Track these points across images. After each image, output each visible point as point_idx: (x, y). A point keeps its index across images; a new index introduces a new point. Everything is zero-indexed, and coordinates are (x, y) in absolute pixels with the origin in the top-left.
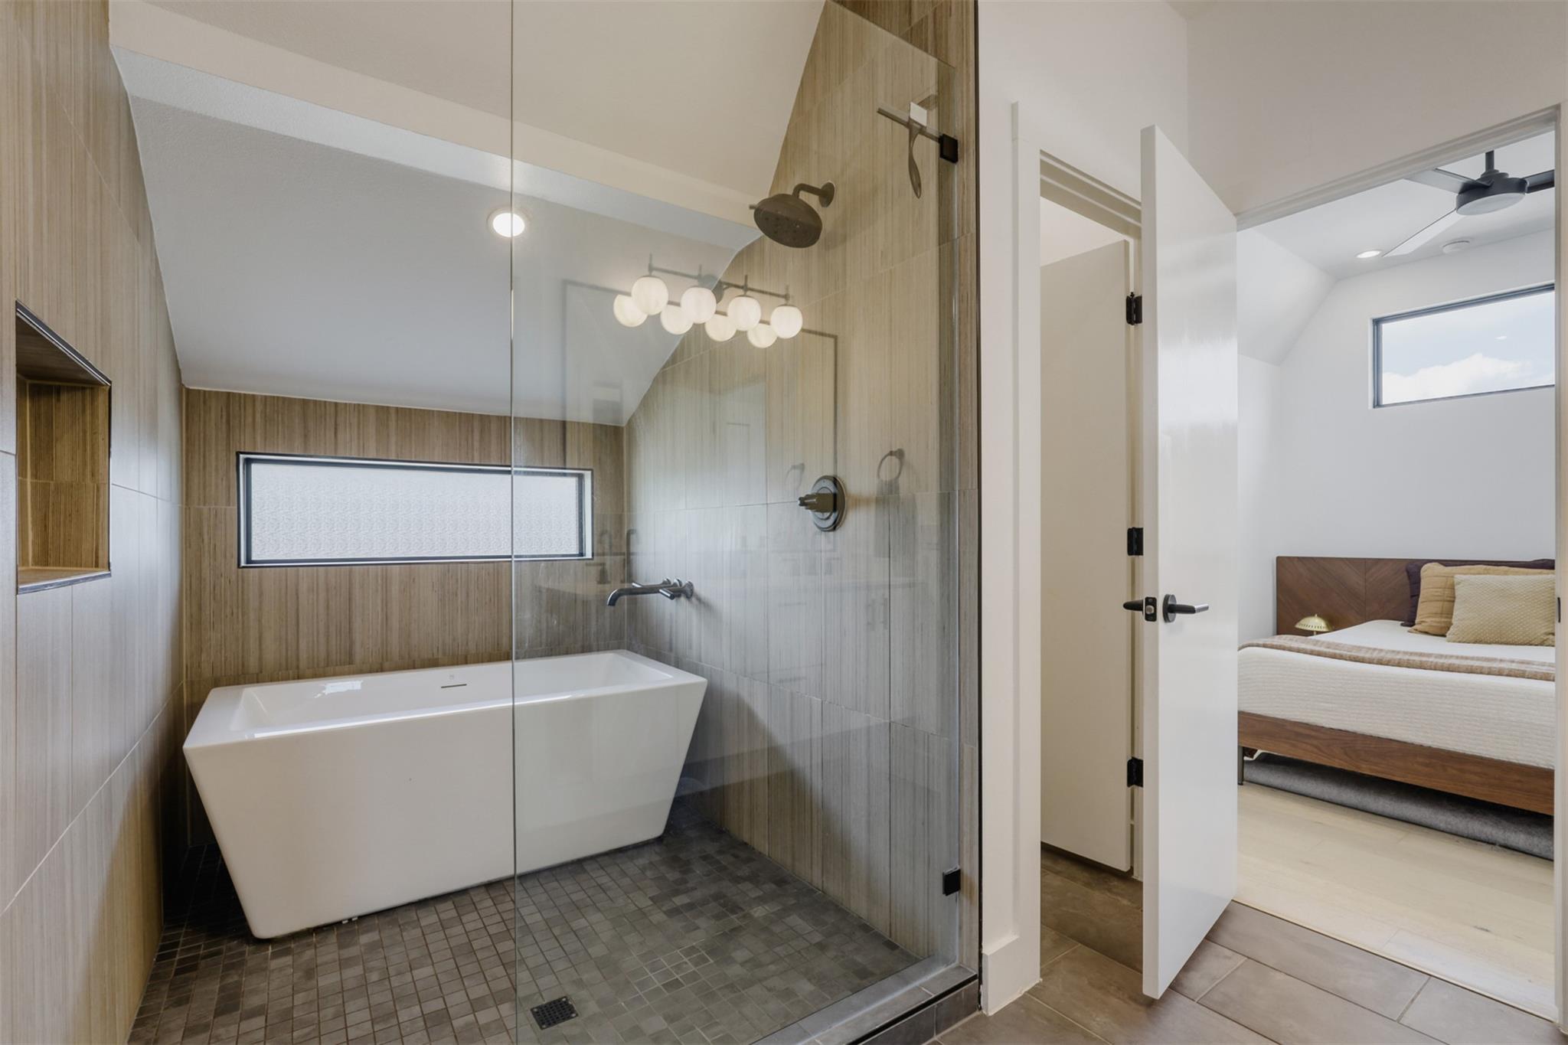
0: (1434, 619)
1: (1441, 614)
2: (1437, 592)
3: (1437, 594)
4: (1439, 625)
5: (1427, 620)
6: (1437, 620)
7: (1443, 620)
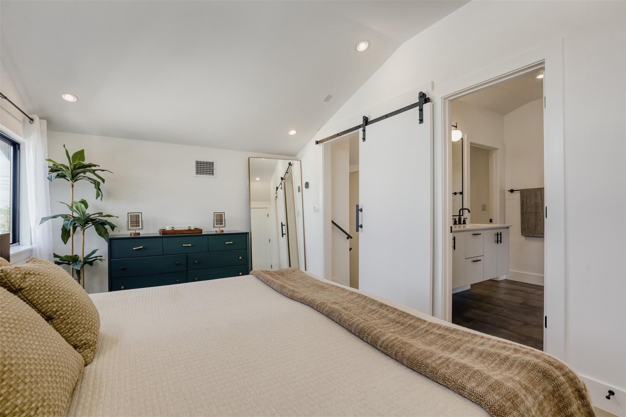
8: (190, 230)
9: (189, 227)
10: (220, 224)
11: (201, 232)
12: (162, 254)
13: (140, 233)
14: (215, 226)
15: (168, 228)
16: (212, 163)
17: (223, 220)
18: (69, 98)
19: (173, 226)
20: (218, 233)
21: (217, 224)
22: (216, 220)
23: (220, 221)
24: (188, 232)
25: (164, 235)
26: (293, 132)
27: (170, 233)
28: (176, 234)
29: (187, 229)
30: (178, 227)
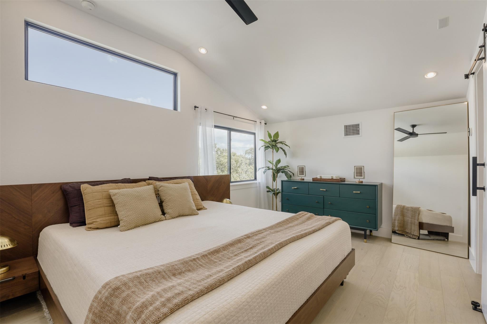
0: (101, 219)
1: (105, 215)
2: (99, 202)
3: (100, 203)
4: (105, 222)
5: (98, 220)
6: (104, 219)
7: (107, 218)
8: (332, 179)
9: (332, 177)
10: (360, 176)
11: (344, 181)
12: (308, 194)
13: (305, 179)
14: (356, 177)
15: (318, 177)
16: (358, 125)
17: (362, 172)
18: (264, 107)
19: (321, 176)
20: (357, 183)
21: (357, 176)
22: (356, 172)
23: (360, 174)
24: (331, 181)
25: (314, 181)
26: (431, 75)
27: (317, 180)
28: (321, 181)
29: (331, 178)
30: (325, 177)
